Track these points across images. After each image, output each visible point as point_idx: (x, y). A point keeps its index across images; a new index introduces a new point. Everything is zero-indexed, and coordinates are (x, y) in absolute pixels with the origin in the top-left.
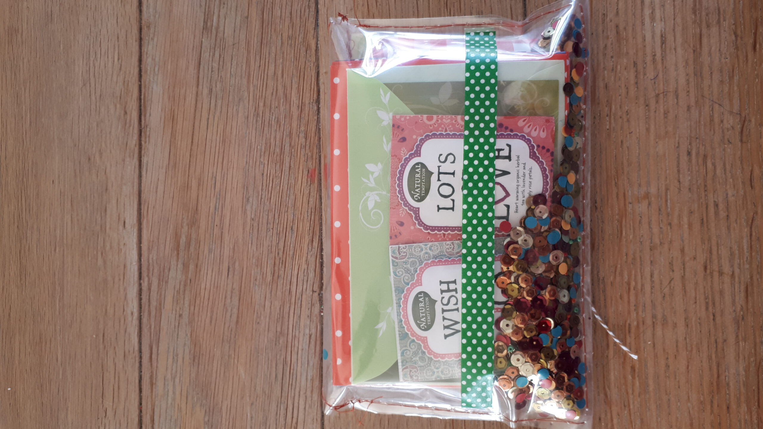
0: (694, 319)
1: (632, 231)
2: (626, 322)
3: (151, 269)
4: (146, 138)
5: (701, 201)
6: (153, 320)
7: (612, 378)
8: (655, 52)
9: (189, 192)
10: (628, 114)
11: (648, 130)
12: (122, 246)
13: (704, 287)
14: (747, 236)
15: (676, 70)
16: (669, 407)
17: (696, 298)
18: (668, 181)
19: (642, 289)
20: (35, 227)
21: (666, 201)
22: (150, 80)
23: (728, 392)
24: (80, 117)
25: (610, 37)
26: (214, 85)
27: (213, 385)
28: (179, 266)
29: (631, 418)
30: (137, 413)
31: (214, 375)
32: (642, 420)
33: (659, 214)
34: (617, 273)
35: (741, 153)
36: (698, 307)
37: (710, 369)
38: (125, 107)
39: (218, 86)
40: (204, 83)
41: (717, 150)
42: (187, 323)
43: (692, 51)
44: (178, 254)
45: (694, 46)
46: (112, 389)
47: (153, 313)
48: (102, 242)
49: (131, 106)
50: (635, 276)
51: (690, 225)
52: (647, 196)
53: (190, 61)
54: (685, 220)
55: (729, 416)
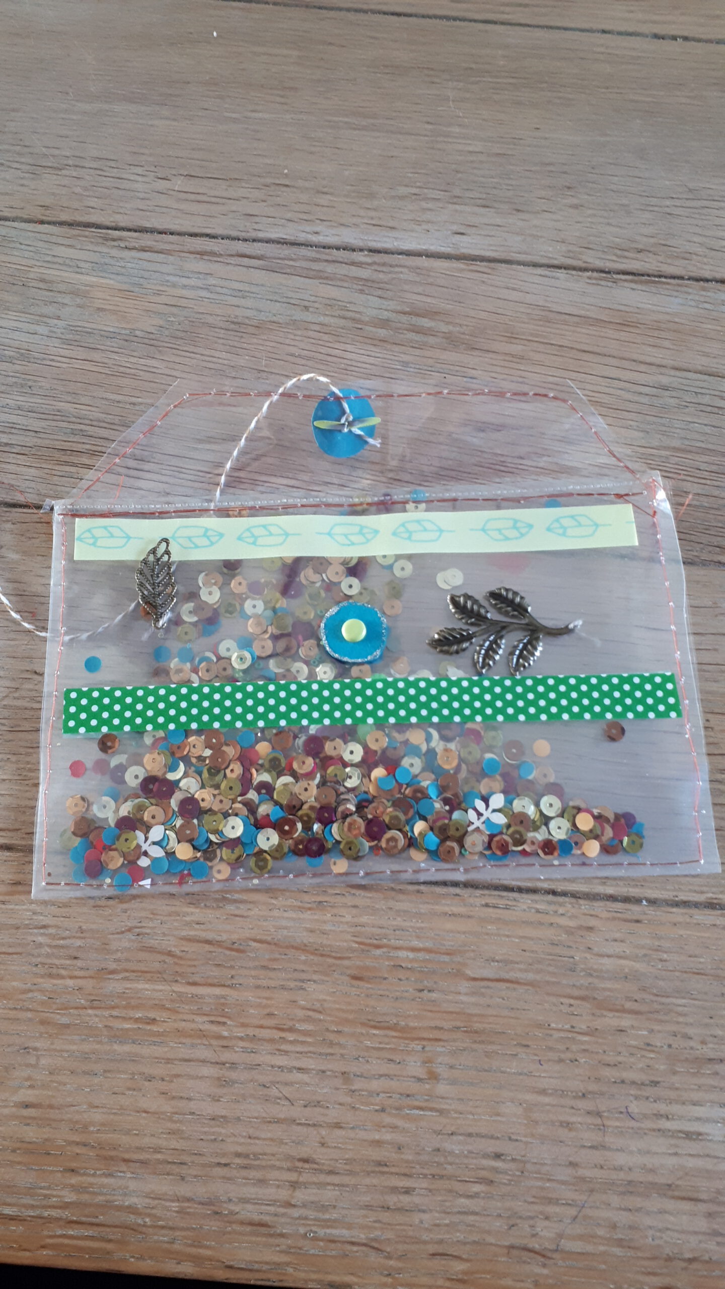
0: (223, 1131)
1: (377, 1045)
2: (229, 1018)
3: (384, 269)
4: (596, 279)
5: (418, 1167)
6: (304, 264)
7: (140, 986)
8: (673, 1119)
9: (502, 339)
10: (572, 1061)
11: (543, 1092)
12: (425, 226)
13: (273, 1155)
14: (352, 1237)
15: (640, 1151)
16: (85, 1073)
17: (258, 1138)
18: (456, 1115)
19: (279, 1050)
20: (468, 95)
21: (421, 1108)
22: (689, 293)
23: (98, 1172)
24: (637, 180)
25: (704, 1047)
26: (674, 394)
27: (192, 349)
28: (386, 313)
29: (72, 1008)
30: (160, 227)
31: (207, 352)
32: (67, 1026)
33: (401, 1094)
34: (311, 1013)
35: (491, 1244)
36: (242, 1140)
37: (140, 1149)
38: (649, 252)
39: (672, 400)
40: (680, 380)
41: (499, 1204)
42: (294, 318)
43: (670, 1182)
44: (405, 313)
45: (677, 1186)
46: (201, 191)
47: (316, 266)
48: (433, 196)
49: (651, 260)
50: (303, 1043)
51: (378, 1143)
52: (433, 1076)
53: (715, 360)
54: (388, 1137)
55: (61, 1171)
